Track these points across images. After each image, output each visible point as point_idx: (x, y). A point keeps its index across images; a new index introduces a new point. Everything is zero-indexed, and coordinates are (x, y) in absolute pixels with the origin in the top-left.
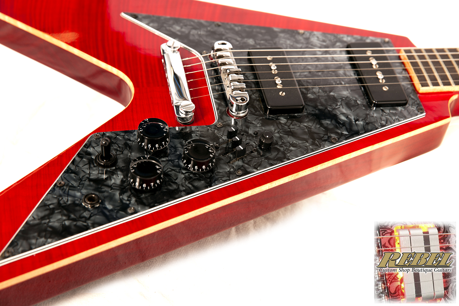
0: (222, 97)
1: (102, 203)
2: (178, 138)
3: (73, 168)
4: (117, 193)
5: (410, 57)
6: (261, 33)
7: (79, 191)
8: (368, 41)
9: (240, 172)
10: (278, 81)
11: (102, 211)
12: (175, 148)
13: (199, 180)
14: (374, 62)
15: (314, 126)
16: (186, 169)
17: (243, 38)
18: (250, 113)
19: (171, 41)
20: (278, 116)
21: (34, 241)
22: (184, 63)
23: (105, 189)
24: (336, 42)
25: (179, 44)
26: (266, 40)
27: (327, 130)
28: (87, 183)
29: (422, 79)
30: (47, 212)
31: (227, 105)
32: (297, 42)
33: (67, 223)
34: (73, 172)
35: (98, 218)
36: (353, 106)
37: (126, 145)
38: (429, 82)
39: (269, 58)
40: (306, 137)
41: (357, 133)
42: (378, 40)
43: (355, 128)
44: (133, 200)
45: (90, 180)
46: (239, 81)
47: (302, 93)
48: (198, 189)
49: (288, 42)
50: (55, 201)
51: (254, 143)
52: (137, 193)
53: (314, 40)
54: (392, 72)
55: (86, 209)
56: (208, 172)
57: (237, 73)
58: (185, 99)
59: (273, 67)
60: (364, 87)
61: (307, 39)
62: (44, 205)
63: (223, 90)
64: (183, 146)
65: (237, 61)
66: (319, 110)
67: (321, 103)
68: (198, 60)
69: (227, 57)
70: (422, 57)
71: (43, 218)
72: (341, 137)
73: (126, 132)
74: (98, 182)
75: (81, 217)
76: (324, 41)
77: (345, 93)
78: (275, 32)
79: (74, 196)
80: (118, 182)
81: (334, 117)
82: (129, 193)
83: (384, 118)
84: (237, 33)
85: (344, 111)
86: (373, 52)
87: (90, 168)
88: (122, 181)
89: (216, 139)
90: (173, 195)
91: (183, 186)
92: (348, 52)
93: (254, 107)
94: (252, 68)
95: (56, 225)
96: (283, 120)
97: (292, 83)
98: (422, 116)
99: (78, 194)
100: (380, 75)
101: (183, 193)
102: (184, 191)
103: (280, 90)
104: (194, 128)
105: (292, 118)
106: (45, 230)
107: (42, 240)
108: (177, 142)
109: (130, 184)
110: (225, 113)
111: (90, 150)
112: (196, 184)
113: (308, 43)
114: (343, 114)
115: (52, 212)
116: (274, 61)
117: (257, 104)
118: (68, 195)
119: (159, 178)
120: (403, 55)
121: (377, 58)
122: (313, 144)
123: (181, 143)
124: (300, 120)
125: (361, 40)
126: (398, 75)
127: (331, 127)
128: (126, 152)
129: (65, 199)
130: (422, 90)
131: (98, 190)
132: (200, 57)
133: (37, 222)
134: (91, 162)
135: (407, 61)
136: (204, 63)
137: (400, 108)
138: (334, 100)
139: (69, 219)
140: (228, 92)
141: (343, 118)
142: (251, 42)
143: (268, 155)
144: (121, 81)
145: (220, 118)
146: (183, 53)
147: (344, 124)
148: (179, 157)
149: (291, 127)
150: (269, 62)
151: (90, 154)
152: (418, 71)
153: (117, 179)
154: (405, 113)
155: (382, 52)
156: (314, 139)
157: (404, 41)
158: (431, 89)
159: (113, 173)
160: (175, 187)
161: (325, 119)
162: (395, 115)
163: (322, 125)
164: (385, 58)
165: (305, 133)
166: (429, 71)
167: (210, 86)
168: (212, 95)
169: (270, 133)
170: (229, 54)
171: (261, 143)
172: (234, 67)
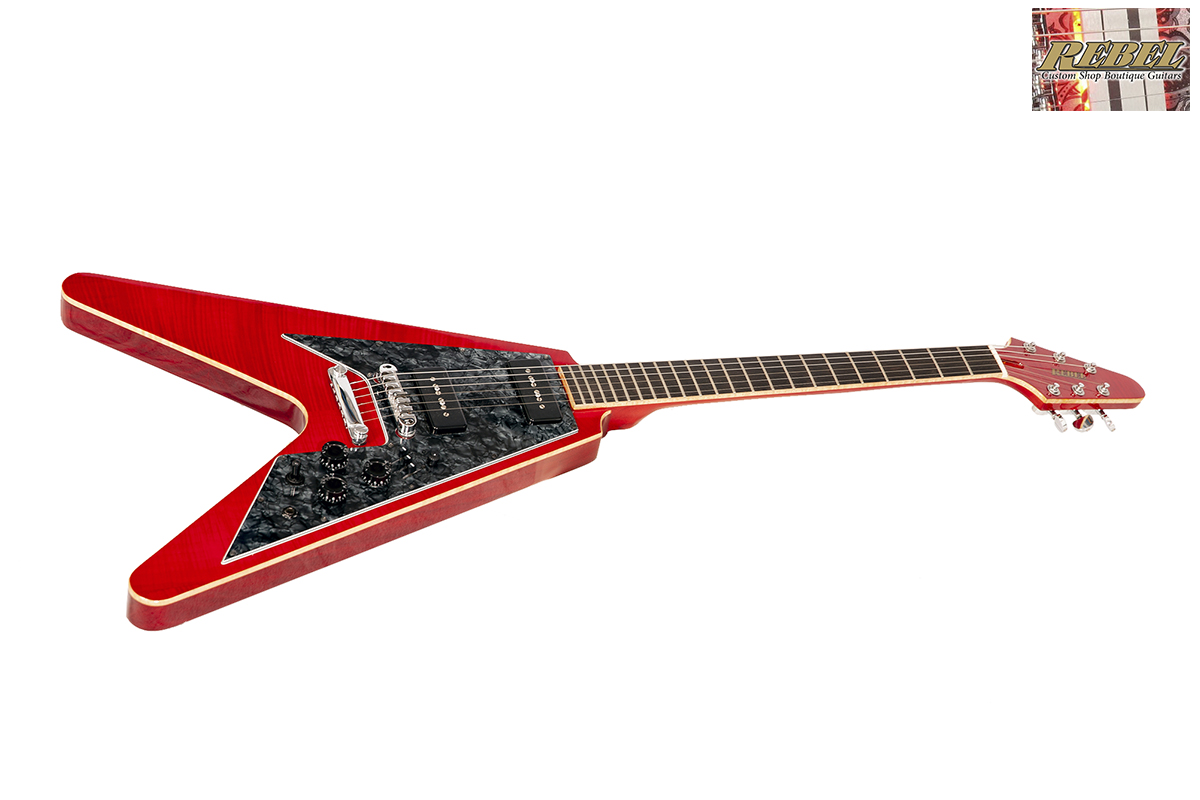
0: (391, 421)
1: (299, 514)
2: (354, 458)
3: (268, 486)
4: (310, 506)
5: (567, 376)
6: (423, 352)
7: (278, 505)
8: (528, 358)
9: (412, 486)
10: (442, 402)
11: (300, 520)
12: (353, 466)
13: (378, 494)
14: (532, 380)
15: (476, 444)
16: (366, 484)
17: (405, 357)
18: (418, 433)
19: (339, 364)
20: (443, 436)
21: (250, 545)
22: (353, 387)
23: (299, 503)
24: (497, 359)
25: (347, 368)
26: (427, 359)
27: (488, 447)
28: (282, 498)
29: (577, 397)
30: (255, 523)
31: (396, 427)
32: (458, 360)
33: (273, 530)
34: (269, 490)
35: (297, 526)
36: (512, 424)
37: (310, 465)
38: (583, 399)
39: (433, 379)
40: (468, 454)
41: (515, 450)
42: (538, 357)
43: (513, 445)
44: (324, 511)
45: (285, 496)
46: (405, 403)
47: (465, 412)
48: (377, 502)
49: (450, 361)
50: (260, 514)
51: (423, 461)
52: (326, 505)
53: (475, 358)
54: (550, 391)
55: (287, 520)
56: (385, 486)
57: (402, 396)
58: (357, 422)
59: (437, 388)
60: (522, 406)
61: (469, 357)
62: (250, 517)
63: (391, 412)
64: (360, 465)
65: (403, 385)
66: (481, 429)
67: (482, 421)
68: (364, 384)
69: (394, 380)
70: (578, 375)
71: (253, 527)
72: (500, 453)
73: (308, 454)
74: (292, 499)
75: (284, 526)
76: (485, 359)
77: (505, 412)
78: (436, 350)
79: (275, 510)
80: (309, 497)
81: (494, 435)
82: (319, 506)
83: (540, 435)
84: (399, 353)
85: (504, 429)
86: (532, 371)
87: (282, 486)
88: (312, 496)
89: (389, 458)
90: (356, 507)
91: (364, 499)
92: (509, 372)
93: (421, 428)
94: (417, 391)
95: (264, 531)
96: (448, 439)
97: (455, 404)
98: (575, 432)
99: (277, 508)
100: (537, 394)
101: (365, 505)
102: (366, 503)
103: (445, 411)
104: (367, 448)
105: (456, 437)
106: (257, 536)
107: (257, 543)
108: (353, 460)
109: (320, 498)
110: (393, 435)
111: (279, 470)
112: (375, 497)
113: (470, 364)
114: (502, 432)
115: (259, 523)
116: (436, 382)
117: (423, 425)
118: (269, 509)
119: (345, 492)
120: (561, 372)
121: (535, 377)
122: (475, 460)
123: (358, 462)
124: (463, 439)
125: (521, 356)
126: (555, 393)
127: (491, 444)
128: (311, 471)
129: (267, 512)
130: (576, 407)
131: (292, 504)
132: (367, 381)
133: (248, 530)
134: (282, 480)
135: (564, 379)
136: (370, 387)
137: (555, 426)
138: (494, 419)
139: (274, 527)
140: (397, 414)
141: (502, 436)
142: (413, 361)
143: (436, 471)
144: (294, 405)
145: (391, 438)
146: (351, 377)
147: (503, 442)
148: (359, 475)
149: (456, 445)
150: (432, 383)
151: (280, 474)
152: (574, 389)
153: (308, 494)
154: (560, 430)
155: (541, 370)
156: (476, 456)
157: (561, 358)
158: (585, 406)
159: (303, 490)
160: (358, 500)
161: (486, 437)
162: (550, 431)
163: (483, 443)
164: (543, 377)
165: (468, 451)
166: (584, 389)
167: (378, 410)
168: (380, 418)
169: (437, 451)
170: (395, 377)
171: (429, 461)
172: (400, 390)
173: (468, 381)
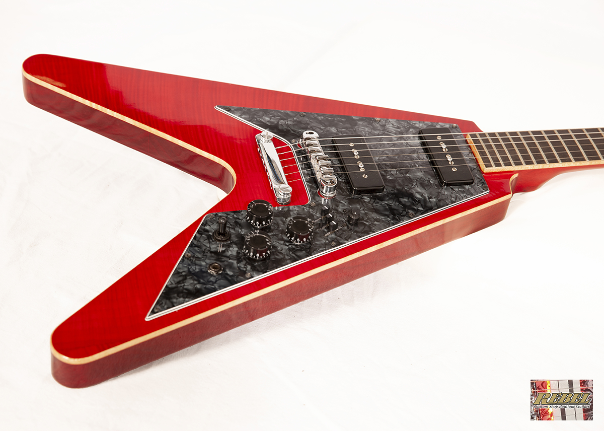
0: (314, 181)
1: (224, 270)
2: (279, 217)
3: (195, 242)
4: (235, 262)
5: (476, 141)
6: (342, 122)
7: (204, 261)
8: (438, 127)
9: (334, 243)
10: (361, 165)
11: (225, 276)
12: (278, 224)
13: (301, 250)
14: (444, 146)
15: (393, 204)
16: (290, 241)
17: (326, 126)
18: (339, 193)
19: (265, 132)
20: (363, 196)
21: (175, 300)
22: (278, 151)
23: (224, 259)
24: (410, 128)
25: (272, 135)
26: (346, 128)
27: (405, 207)
28: (209, 254)
29: (486, 160)
30: (181, 278)
31: (318, 187)
32: (375, 129)
33: (198, 286)
34: (196, 246)
35: (222, 282)
36: (427, 186)
37: (236, 223)
38: (492, 163)
39: (351, 145)
40: (387, 213)
41: (431, 209)
42: (447, 126)
43: (429, 205)
44: (249, 267)
45: (211, 252)
46: (327, 166)
47: (382, 175)
48: (300, 258)
49: (367, 129)
50: (186, 269)
51: (344, 219)
52: (251, 261)
53: (390, 127)
54: (460, 155)
55: (212, 275)
56: (308, 243)
57: (324, 159)
58: (282, 183)
59: (356, 152)
60: (436, 168)
61: (384, 126)
62: (177, 273)
63: (313, 174)
64: (284, 223)
65: (324, 148)
66: (397, 189)
67: (399, 183)
68: (288, 149)
69: (316, 145)
70: (486, 141)
71: (179, 283)
72: (417, 212)
73: (235, 212)
74: (218, 255)
75: (209, 282)
76: (398, 128)
77: (419, 174)
78: (355, 120)
79: (201, 265)
80: (235, 253)
81: (411, 196)
82: (244, 262)
83: (453, 195)
84: (320, 122)
85: (419, 190)
86: (443, 137)
87: (209, 242)
88: (238, 253)
89: (311, 216)
90: (279, 263)
91: (288, 256)
92: (421, 138)
93: (341, 189)
94: (337, 155)
95: (190, 287)
96: (367, 199)
97: (373, 167)
98: (486, 193)
99: (204, 263)
100: (449, 158)
101: (288, 261)
102: (290, 259)
103: (363, 173)
104: (291, 207)
105: (375, 198)
106: (182, 292)
107: (181, 299)
108: (278, 219)
109: (245, 255)
110: (317, 194)
111: (207, 227)
112: (299, 254)
113: (385, 131)
114: (418, 193)
115: (185, 278)
116: (355, 147)
117: (343, 186)
118: (196, 264)
119: (269, 249)
120: (469, 139)
121: (446, 143)
122: (394, 219)
123: (282, 220)
124: (381, 199)
125: (431, 126)
126: (465, 158)
127: (408, 204)
128: (237, 229)
129: (193, 267)
130: (487, 170)
131: (218, 260)
132: (290, 145)
133: (174, 285)
134: (209, 237)
135: (473, 145)
136: (294, 151)
137: (467, 187)
138: (410, 180)
139: (199, 283)
140: (319, 176)
141: (418, 196)
142: (333, 130)
143: (357, 229)
144: (224, 169)
145: (313, 198)
146: (276, 142)
147: (419, 201)
148: (283, 232)
149: (374, 204)
150: (352, 148)
151: (207, 231)
152: (483, 154)
153: (233, 251)
154: (472, 191)
155: (451, 137)
156: (394, 215)
157: (469, 126)
158: (494, 169)
159: (229, 246)
160: (281, 256)
161: (403, 197)
162: (463, 192)
163: (400, 202)
164: (454, 143)
165: (386, 210)
166: (492, 153)
167: (301, 171)
168: (303, 179)
169: (358, 210)
170: (317, 142)
171: (350, 219)
172: (322, 154)
173: (383, 146)
